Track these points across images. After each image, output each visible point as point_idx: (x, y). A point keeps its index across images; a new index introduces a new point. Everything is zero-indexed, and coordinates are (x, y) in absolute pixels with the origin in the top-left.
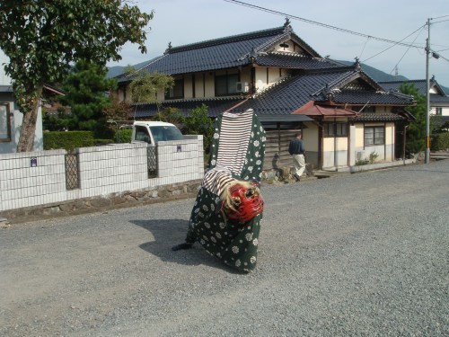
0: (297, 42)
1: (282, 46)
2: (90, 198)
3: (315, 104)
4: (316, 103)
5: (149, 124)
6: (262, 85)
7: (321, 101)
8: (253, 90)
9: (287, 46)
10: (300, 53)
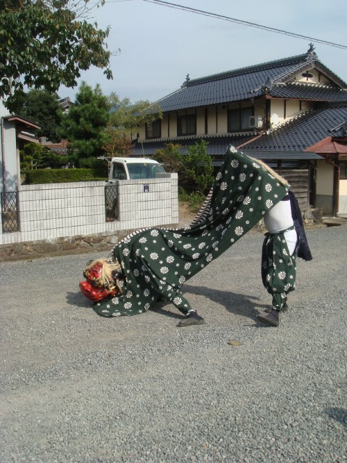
0: (322, 72)
1: (304, 75)
2: (31, 242)
3: (332, 141)
4: (334, 140)
5: (127, 161)
6: (277, 120)
7: (339, 137)
8: (267, 125)
9: (311, 76)
10: (327, 84)
